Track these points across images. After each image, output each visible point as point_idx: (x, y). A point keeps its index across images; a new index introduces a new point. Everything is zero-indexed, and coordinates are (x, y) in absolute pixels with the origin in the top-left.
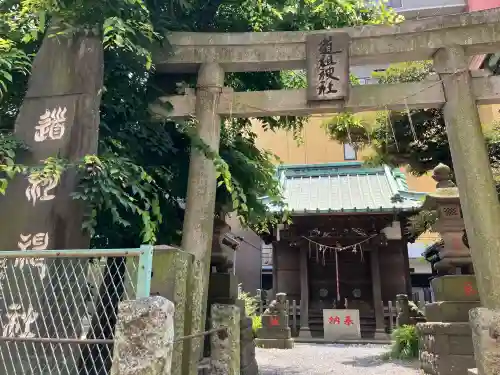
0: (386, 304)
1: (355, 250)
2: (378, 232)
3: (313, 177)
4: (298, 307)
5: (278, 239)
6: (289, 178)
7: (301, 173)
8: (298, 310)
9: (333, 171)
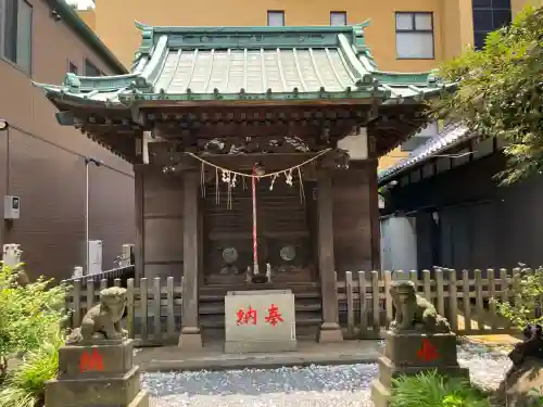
0: (342, 277)
1: (289, 180)
2: (334, 145)
3: (218, 50)
4: (179, 290)
5: (146, 160)
6: (173, 50)
7: (195, 42)
8: (177, 296)
9: (253, 42)
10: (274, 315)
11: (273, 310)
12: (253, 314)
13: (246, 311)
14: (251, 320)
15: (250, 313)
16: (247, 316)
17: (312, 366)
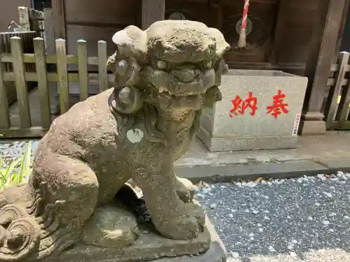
10: (278, 105)
11: (279, 97)
12: (252, 103)
13: (244, 98)
14: (248, 110)
15: (248, 101)
16: (245, 104)
17: (340, 174)
